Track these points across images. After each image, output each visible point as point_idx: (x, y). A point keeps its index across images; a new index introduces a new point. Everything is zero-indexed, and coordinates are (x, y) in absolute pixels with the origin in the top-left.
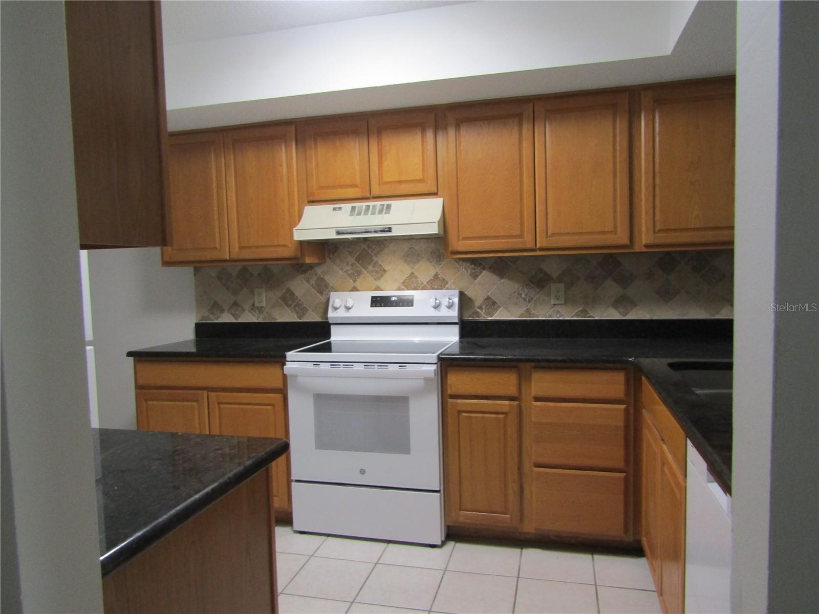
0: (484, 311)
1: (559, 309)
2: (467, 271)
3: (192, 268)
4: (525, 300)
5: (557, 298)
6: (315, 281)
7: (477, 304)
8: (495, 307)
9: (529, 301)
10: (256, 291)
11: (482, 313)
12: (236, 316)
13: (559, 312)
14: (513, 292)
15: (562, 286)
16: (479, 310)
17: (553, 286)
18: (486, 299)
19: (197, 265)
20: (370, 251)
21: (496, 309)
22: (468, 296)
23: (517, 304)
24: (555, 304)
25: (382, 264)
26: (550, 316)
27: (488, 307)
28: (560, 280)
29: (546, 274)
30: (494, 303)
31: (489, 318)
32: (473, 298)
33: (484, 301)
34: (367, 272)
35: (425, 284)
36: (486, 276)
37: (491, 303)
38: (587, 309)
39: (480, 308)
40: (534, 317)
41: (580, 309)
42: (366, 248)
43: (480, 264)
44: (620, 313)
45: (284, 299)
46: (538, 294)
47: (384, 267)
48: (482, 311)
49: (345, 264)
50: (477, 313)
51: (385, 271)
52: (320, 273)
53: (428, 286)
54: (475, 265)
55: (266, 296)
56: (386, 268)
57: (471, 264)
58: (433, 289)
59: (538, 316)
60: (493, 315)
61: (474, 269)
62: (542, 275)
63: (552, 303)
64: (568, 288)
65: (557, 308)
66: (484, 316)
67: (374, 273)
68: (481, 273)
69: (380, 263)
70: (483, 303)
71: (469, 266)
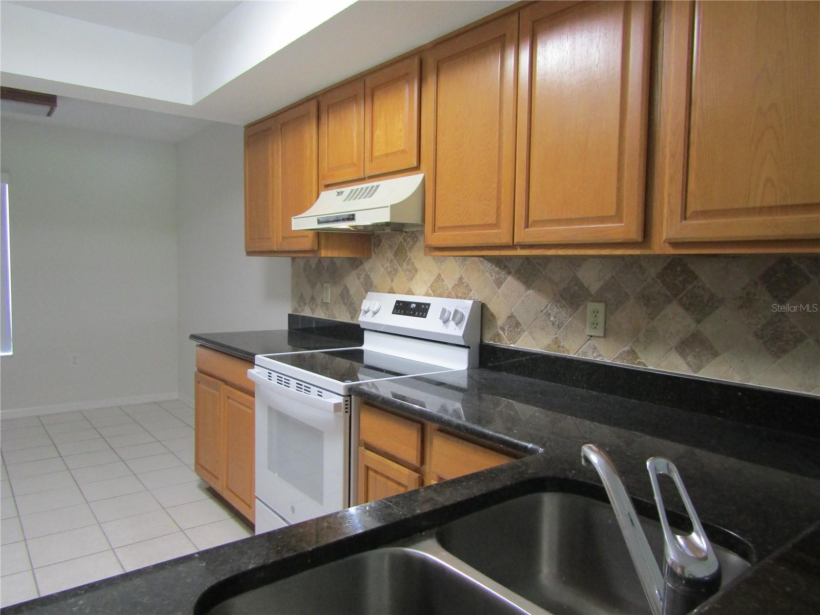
0: (506, 334)
1: (596, 345)
2: (492, 276)
3: (290, 259)
4: (553, 324)
5: (595, 325)
6: (364, 279)
7: (500, 323)
8: (519, 330)
9: (559, 327)
10: (325, 285)
11: (504, 337)
12: (313, 311)
13: (595, 348)
14: (540, 311)
15: (601, 307)
16: (501, 332)
17: (591, 306)
18: (509, 317)
19: (295, 255)
20: (405, 244)
21: (519, 333)
22: (490, 311)
23: (543, 329)
24: (591, 336)
25: (414, 261)
26: (584, 353)
27: (511, 329)
28: (599, 298)
29: (581, 286)
30: (518, 324)
31: (512, 345)
32: (495, 313)
33: (507, 319)
34: (403, 270)
35: (450, 289)
36: (511, 283)
37: (515, 324)
38: (637, 350)
39: (503, 329)
40: (564, 352)
41: (627, 348)
42: (403, 241)
43: (506, 267)
44: (688, 364)
45: (342, 295)
46: (570, 316)
47: (415, 265)
48: (504, 334)
49: (386, 261)
50: (499, 335)
51: (416, 270)
52: (367, 269)
53: (452, 292)
54: (500, 268)
55: (332, 292)
56: (418, 267)
57: (496, 267)
58: (457, 297)
59: (568, 352)
60: (516, 341)
61: (498, 274)
62: (576, 288)
63: (587, 333)
64: (608, 312)
65: (593, 342)
66: (507, 341)
67: (408, 273)
68: (505, 278)
69: (413, 260)
70: (505, 322)
71: (493, 269)
